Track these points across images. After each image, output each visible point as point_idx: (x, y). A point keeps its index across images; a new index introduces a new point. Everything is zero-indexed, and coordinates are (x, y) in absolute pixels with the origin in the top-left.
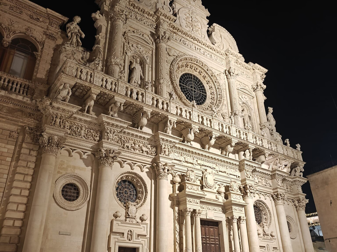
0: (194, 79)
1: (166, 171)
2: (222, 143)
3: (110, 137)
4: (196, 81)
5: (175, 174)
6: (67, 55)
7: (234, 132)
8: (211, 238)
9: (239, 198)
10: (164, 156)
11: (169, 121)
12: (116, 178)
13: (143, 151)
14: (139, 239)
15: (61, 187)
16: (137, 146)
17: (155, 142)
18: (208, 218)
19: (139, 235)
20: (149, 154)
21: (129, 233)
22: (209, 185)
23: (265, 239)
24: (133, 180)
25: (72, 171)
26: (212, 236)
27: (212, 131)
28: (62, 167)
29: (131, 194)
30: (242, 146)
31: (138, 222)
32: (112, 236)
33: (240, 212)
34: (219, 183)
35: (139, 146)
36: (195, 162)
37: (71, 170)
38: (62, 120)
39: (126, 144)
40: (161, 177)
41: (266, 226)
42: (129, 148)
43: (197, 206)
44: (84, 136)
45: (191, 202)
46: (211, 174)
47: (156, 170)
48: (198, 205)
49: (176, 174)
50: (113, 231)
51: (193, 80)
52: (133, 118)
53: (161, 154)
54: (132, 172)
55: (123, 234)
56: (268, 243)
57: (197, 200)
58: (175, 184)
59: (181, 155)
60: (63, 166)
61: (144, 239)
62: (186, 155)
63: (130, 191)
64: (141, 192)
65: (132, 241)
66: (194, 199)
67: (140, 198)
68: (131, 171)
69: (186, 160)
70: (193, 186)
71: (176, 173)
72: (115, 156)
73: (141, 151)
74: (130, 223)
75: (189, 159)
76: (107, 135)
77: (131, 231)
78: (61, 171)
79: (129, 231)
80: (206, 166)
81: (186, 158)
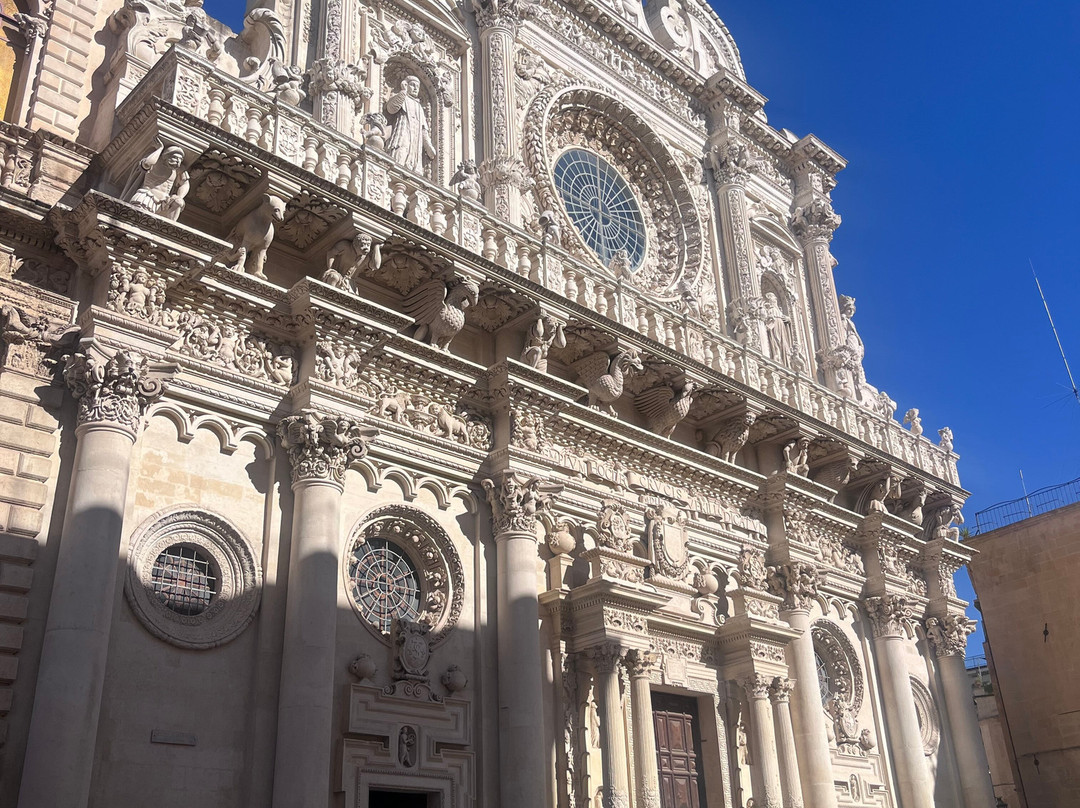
0: (602, 175)
1: (532, 506)
2: (709, 415)
3: (333, 370)
4: (610, 181)
5: (556, 520)
6: (152, 37)
7: (753, 376)
8: (674, 756)
9: (770, 613)
10: (525, 451)
11: (540, 321)
12: (354, 530)
13: (445, 428)
14: (440, 761)
15: (148, 560)
16: (426, 410)
17: (489, 398)
18: (667, 682)
19: (440, 746)
20: (468, 443)
21: (405, 736)
22: (671, 563)
23: (844, 757)
24: (410, 538)
25: (192, 498)
26: (677, 746)
27: (684, 369)
28: (152, 480)
29: (400, 592)
30: (775, 426)
31: (434, 697)
32: (347, 751)
33: (773, 661)
34: (698, 556)
35: (431, 410)
36: (621, 479)
37: (187, 491)
38: (154, 291)
39: (387, 402)
40: (514, 528)
41: (850, 713)
42: (399, 417)
43: (639, 636)
44: (234, 362)
45: (617, 621)
46: (675, 525)
47: (493, 503)
48: (641, 633)
49: (560, 520)
50: (350, 731)
51: (599, 179)
52: (407, 303)
53: (512, 443)
54: (407, 508)
55: (385, 739)
56: (856, 772)
57: (639, 616)
58: (554, 555)
59: (576, 453)
60: (156, 477)
61: (456, 762)
62: (592, 453)
63: (397, 581)
64: (437, 584)
65: (414, 769)
66: (629, 613)
67: (435, 607)
68: (404, 503)
69: (594, 472)
70: (624, 565)
71: (560, 516)
72: (355, 444)
73: (440, 432)
74: (409, 698)
75: (604, 469)
76: (325, 362)
77: (410, 731)
78: (148, 495)
79: (406, 729)
80: (656, 494)
81: (593, 465)
